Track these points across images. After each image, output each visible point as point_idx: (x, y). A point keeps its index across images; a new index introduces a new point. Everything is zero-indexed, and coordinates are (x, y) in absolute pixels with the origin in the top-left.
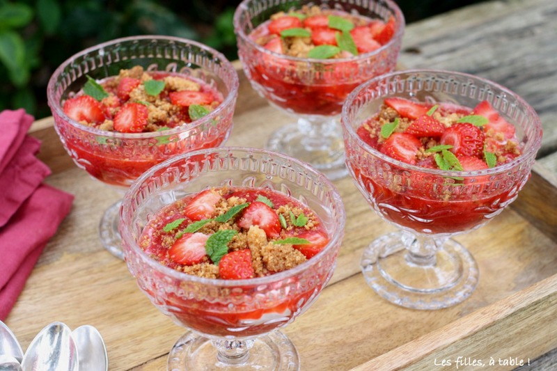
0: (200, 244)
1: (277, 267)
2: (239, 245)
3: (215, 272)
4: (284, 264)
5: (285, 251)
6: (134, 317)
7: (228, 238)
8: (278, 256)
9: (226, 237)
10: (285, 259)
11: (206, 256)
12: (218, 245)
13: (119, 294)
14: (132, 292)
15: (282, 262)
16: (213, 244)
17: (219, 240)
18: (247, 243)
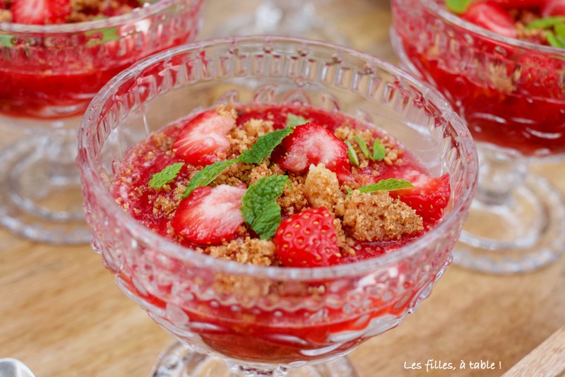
0: (230, 205)
1: (371, 233)
2: (293, 200)
3: (268, 253)
4: (383, 227)
5: (382, 205)
6: (73, 332)
7: (276, 189)
8: (371, 215)
9: (273, 188)
10: (382, 217)
11: (243, 224)
12: (261, 204)
13: (39, 297)
14: (59, 292)
15: (378, 223)
16: (252, 202)
17: (263, 195)
18: (305, 196)
